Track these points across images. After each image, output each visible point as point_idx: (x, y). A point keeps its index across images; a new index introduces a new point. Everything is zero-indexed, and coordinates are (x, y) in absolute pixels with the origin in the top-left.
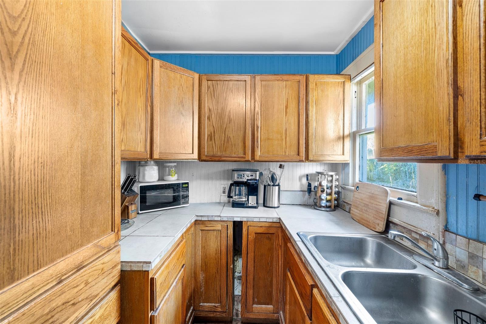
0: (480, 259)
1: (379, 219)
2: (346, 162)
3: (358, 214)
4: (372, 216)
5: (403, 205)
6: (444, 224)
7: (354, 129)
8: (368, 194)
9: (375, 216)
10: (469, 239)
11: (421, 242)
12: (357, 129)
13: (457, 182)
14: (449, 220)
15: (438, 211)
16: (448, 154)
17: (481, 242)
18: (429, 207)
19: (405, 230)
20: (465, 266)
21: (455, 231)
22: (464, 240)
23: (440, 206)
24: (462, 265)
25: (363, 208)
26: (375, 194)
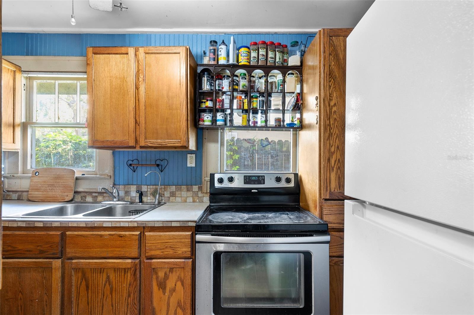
0: (130, 192)
1: (67, 192)
2: (16, 151)
3: (40, 195)
4: (60, 191)
5: (88, 178)
6: (113, 182)
7: (23, 120)
8: (53, 176)
9: (62, 191)
10: (125, 185)
11: (99, 197)
12: (26, 121)
13: (119, 161)
14: (116, 180)
15: (111, 176)
16: (133, 145)
17: (129, 185)
18: (105, 175)
19: (87, 194)
20: (123, 198)
21: (118, 184)
22: (123, 186)
23: (111, 174)
24: (122, 198)
25: (48, 188)
26: (61, 175)
